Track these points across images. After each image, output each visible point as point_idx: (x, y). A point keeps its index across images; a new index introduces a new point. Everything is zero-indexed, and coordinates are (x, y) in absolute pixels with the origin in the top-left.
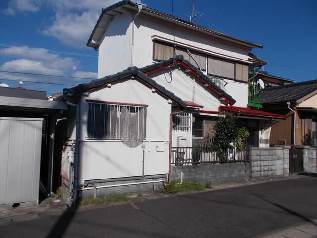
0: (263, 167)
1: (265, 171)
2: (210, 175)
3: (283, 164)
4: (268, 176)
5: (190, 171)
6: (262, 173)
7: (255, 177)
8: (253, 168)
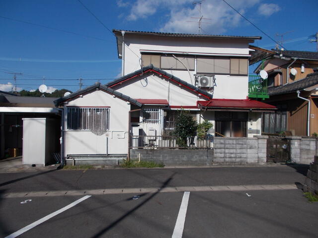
0: (228, 154)
1: (231, 157)
2: (168, 158)
3: (258, 153)
4: (235, 163)
5: (147, 153)
6: (227, 160)
7: (217, 163)
8: (215, 155)
